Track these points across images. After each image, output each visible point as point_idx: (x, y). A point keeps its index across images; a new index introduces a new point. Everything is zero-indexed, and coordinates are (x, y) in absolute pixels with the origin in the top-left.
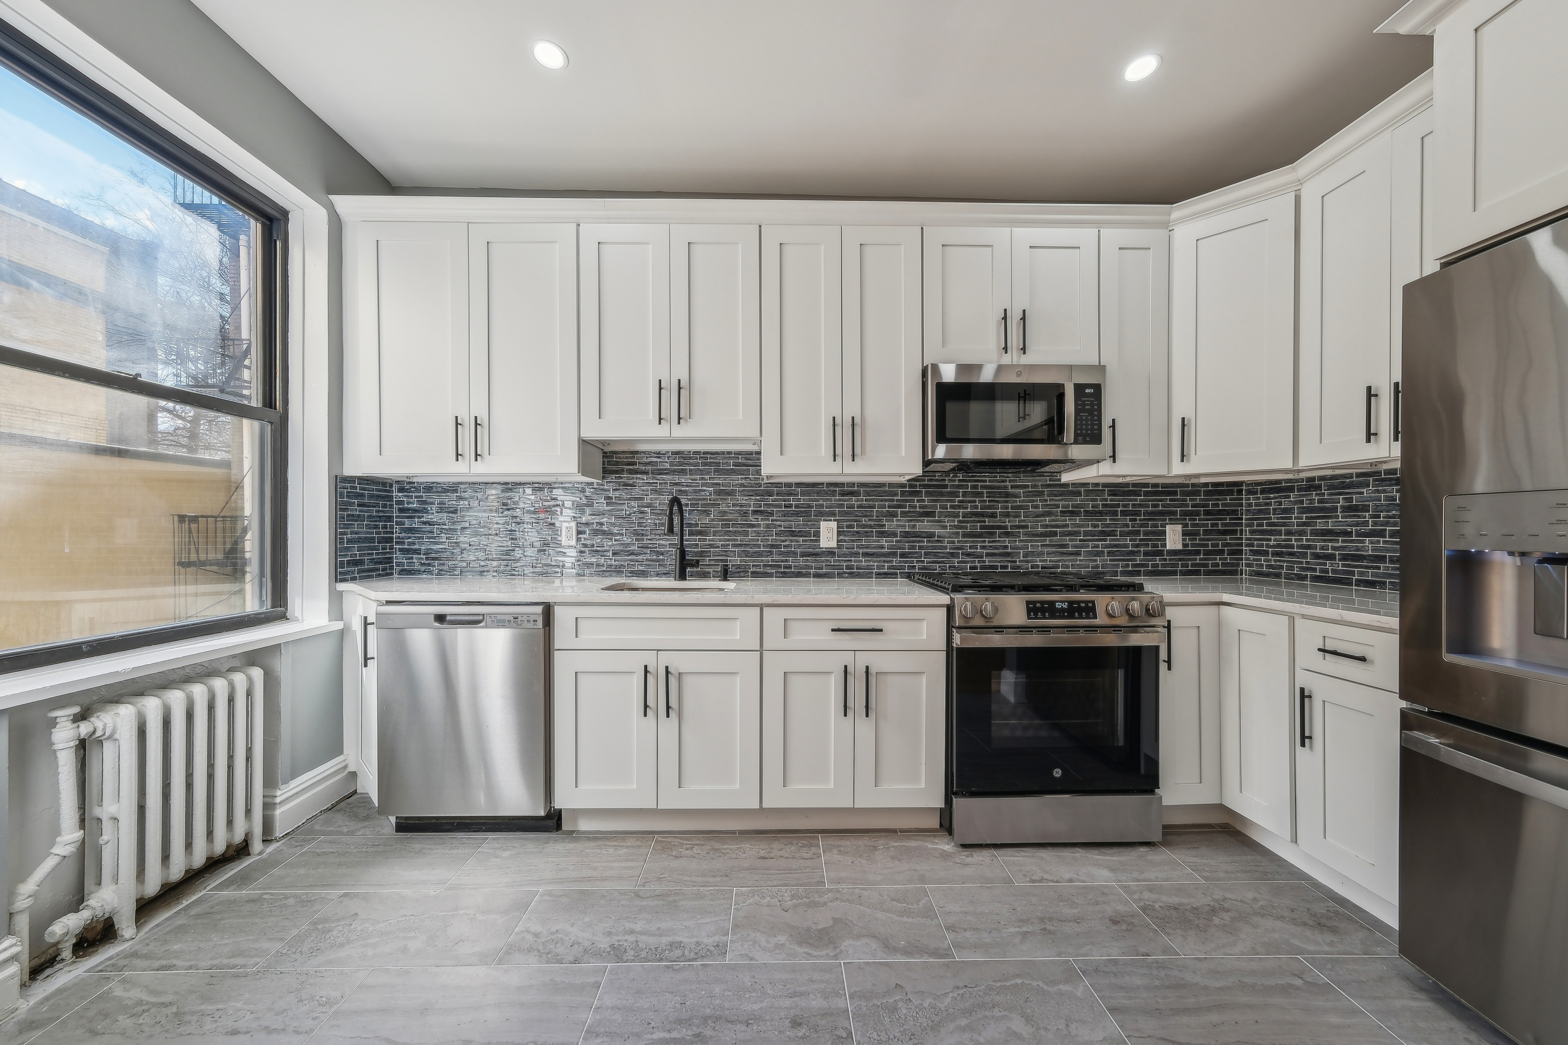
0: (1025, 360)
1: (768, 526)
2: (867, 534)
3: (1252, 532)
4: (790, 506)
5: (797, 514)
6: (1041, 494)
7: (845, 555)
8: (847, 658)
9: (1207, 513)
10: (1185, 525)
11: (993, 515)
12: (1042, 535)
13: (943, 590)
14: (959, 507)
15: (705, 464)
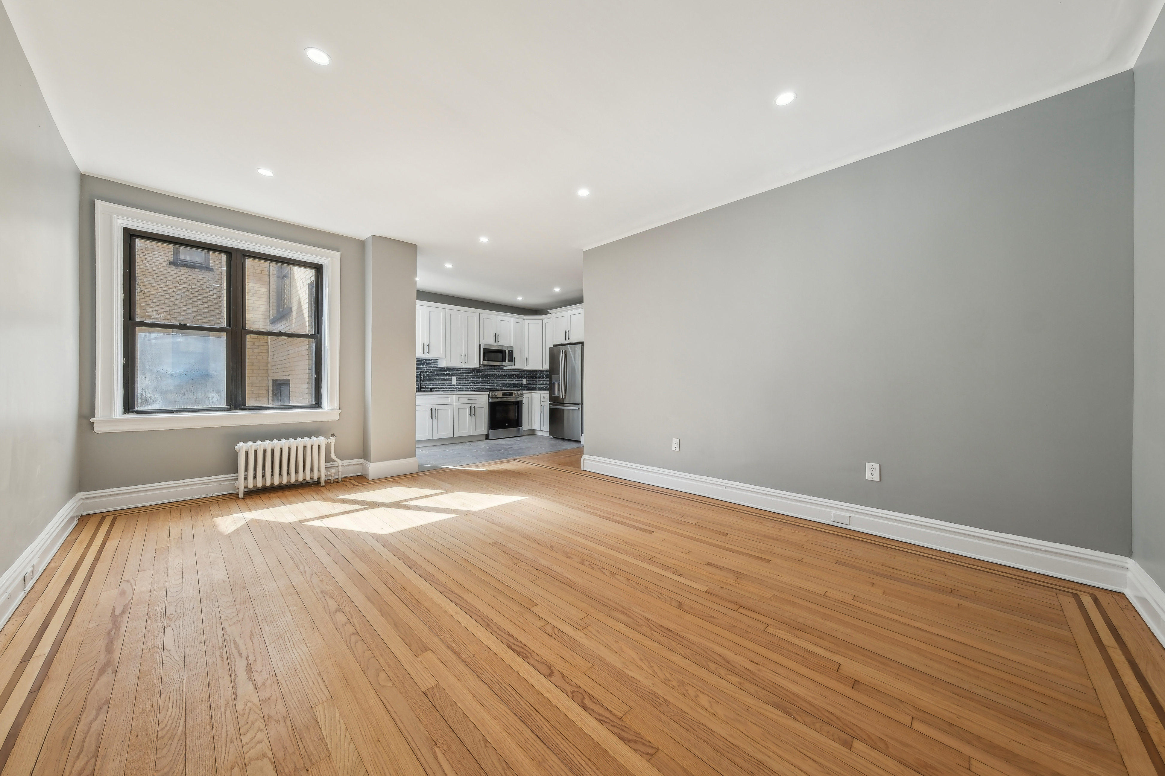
0: (499, 344)
1: (439, 378)
2: (463, 380)
3: (539, 380)
4: (445, 373)
5: (447, 375)
6: (499, 371)
7: (457, 386)
8: (470, 405)
9: (531, 376)
10: (527, 379)
11: (490, 376)
12: (500, 381)
13: (487, 391)
14: (483, 374)
15: (424, 362)
